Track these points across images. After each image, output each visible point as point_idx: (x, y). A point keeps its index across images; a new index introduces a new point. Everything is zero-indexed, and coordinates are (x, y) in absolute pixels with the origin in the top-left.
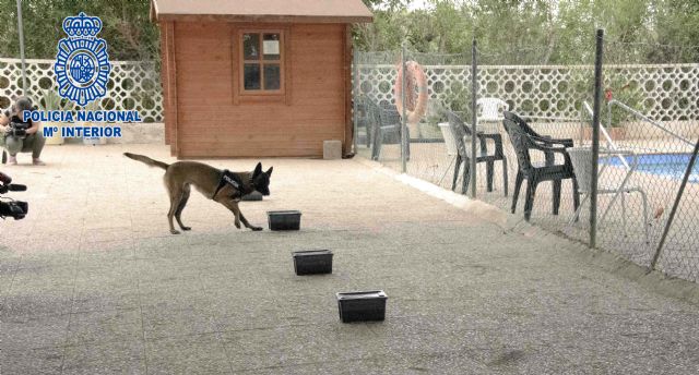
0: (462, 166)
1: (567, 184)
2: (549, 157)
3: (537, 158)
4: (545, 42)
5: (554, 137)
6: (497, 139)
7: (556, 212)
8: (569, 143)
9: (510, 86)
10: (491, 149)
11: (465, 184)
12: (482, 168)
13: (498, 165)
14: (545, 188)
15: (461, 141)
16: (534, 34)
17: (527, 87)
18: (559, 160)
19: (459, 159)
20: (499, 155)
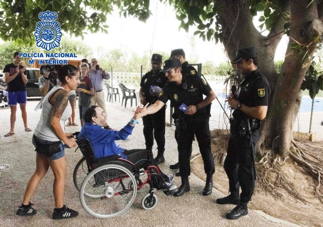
0: (109, 95)
1: (134, 100)
2: (130, 93)
3: (127, 94)
4: (126, 68)
5: (131, 89)
6: (117, 89)
7: (131, 106)
8: (134, 90)
9: (118, 77)
10: (116, 92)
11: (110, 100)
12: (114, 96)
13: (117, 95)
14: (129, 100)
15: (108, 89)
16: (123, 66)
17: (122, 77)
18: (132, 94)
19: (109, 94)
20: (118, 93)
